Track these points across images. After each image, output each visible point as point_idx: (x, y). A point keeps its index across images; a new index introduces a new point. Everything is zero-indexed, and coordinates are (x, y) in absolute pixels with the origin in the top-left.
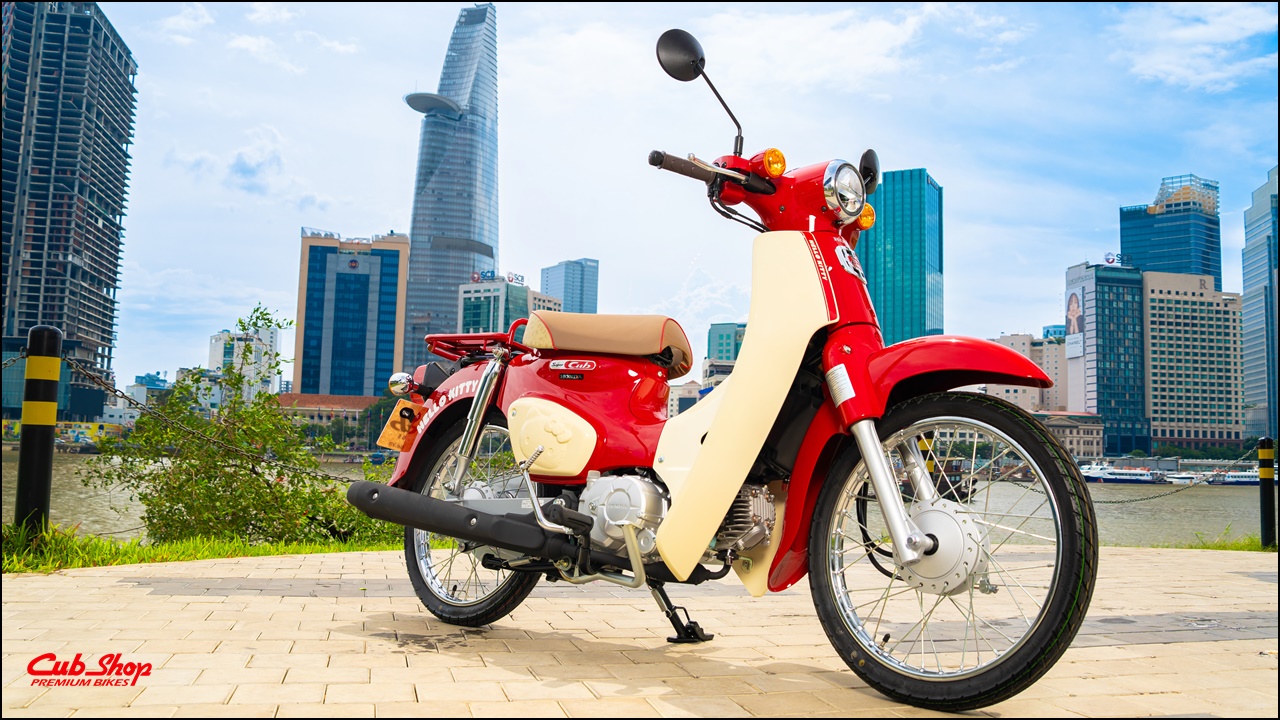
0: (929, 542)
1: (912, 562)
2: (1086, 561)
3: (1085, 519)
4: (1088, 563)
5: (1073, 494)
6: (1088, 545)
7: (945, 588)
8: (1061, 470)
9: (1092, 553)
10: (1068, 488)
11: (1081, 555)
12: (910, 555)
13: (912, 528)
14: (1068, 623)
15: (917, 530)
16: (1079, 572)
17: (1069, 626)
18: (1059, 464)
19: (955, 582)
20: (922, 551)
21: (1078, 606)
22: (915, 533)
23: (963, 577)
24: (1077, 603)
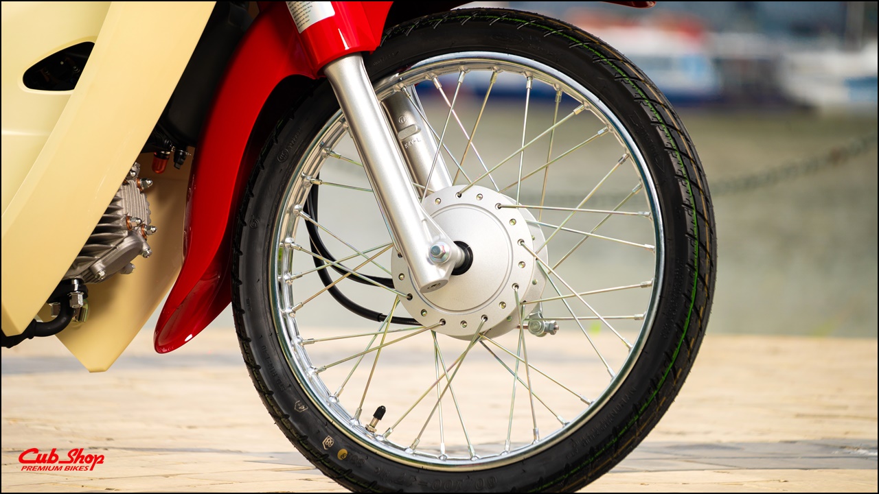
0: (459, 253)
1: (436, 285)
2: (699, 275)
3: (700, 214)
4: (702, 278)
5: (682, 177)
6: (702, 252)
7: (482, 325)
8: (665, 141)
9: (708, 264)
10: (676, 167)
11: (692, 268)
12: (433, 273)
13: (434, 232)
14: (673, 367)
15: (443, 235)
16: (690, 292)
17: (674, 371)
18: (662, 132)
19: (497, 315)
20: (450, 267)
21: (687, 341)
22: (440, 240)
23: (511, 306)
24: (686, 338)
